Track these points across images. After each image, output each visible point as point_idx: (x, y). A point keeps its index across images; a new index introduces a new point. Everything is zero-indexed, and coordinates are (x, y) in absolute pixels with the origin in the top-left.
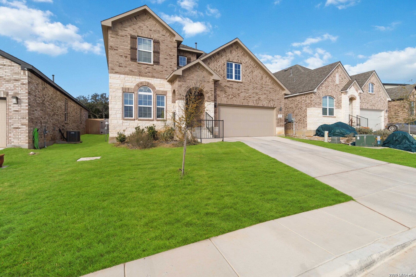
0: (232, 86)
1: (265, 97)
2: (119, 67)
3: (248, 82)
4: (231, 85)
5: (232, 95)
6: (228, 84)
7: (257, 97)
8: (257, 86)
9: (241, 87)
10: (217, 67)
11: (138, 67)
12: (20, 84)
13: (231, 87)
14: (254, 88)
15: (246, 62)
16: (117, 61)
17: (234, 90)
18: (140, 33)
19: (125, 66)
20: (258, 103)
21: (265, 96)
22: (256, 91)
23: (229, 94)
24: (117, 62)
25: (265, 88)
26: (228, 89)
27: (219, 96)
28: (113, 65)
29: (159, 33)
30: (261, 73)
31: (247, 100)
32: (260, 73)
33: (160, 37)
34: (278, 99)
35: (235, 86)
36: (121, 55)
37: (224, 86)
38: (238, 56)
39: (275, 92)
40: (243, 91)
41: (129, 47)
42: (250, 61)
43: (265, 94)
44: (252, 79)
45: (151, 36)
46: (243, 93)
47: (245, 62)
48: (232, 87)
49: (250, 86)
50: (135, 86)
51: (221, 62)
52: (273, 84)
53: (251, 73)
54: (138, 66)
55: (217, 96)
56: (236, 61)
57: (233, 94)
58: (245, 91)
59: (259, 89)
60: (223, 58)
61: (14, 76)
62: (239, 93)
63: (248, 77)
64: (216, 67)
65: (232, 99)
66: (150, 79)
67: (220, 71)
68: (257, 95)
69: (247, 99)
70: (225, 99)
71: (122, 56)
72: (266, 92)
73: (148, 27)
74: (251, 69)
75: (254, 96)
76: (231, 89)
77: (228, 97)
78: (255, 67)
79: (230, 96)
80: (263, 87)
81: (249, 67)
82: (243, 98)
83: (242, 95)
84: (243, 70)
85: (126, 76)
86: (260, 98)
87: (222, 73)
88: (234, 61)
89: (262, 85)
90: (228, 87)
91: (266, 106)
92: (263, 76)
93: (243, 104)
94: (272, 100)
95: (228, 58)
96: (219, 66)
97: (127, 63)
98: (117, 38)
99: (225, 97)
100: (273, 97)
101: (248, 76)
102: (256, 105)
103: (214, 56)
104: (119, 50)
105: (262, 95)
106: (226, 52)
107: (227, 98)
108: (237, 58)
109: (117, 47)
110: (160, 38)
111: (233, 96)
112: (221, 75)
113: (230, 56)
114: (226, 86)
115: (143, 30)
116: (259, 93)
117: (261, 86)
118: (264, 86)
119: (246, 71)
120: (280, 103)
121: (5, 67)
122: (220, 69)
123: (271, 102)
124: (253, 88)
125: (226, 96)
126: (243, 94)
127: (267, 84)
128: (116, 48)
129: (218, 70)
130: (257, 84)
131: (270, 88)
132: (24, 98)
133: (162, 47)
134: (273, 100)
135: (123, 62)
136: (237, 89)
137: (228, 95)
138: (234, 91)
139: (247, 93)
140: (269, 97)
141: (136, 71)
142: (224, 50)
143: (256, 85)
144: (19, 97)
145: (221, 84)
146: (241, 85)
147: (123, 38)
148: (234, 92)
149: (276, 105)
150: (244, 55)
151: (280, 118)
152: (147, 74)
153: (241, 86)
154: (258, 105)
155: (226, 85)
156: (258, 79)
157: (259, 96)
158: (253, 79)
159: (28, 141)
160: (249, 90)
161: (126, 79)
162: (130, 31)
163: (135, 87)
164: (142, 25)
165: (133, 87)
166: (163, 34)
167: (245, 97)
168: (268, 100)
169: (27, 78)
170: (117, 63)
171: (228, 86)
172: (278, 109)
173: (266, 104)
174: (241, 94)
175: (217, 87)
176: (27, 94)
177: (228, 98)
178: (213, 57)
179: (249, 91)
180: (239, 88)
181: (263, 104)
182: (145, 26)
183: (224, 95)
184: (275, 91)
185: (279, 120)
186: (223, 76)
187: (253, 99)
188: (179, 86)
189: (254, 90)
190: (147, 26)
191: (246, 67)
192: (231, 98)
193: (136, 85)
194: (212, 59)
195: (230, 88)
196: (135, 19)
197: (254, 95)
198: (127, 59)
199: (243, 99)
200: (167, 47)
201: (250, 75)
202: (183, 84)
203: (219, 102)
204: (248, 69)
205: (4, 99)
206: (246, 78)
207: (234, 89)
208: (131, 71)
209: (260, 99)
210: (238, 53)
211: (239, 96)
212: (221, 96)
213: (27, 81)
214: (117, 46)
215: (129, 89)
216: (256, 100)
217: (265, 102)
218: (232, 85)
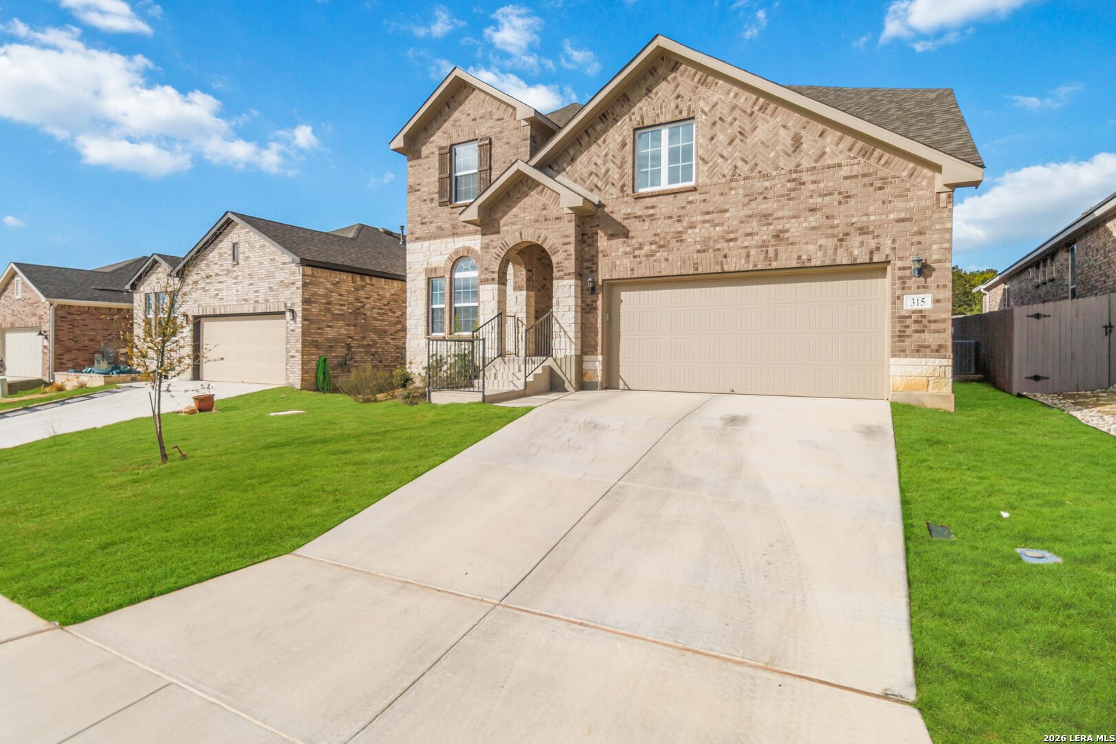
0: (651, 211)
1: (814, 224)
2: (421, 226)
3: (724, 180)
4: (647, 208)
5: (651, 244)
6: (638, 209)
7: (766, 233)
8: (767, 184)
9: (688, 206)
10: (599, 162)
11: (450, 216)
12: (295, 288)
13: (647, 216)
14: (751, 197)
15: (714, 106)
16: (419, 213)
17: (660, 222)
18: (455, 135)
19: (432, 220)
20: (771, 254)
21: (813, 220)
22: (764, 206)
23: (640, 240)
24: (419, 216)
25: (811, 187)
26: (634, 226)
27: (604, 256)
28: (412, 225)
29: (492, 118)
30: (790, 124)
31: (719, 250)
32: (784, 127)
33: (493, 127)
34: (903, 220)
35: (663, 210)
36: (425, 198)
37: (625, 219)
38: (678, 97)
39: (880, 188)
40: (700, 218)
41: (436, 178)
42: (732, 94)
43: (813, 210)
44: (740, 163)
45: (475, 133)
46: (699, 226)
47: (706, 109)
48: (652, 215)
49: (733, 192)
50: (447, 261)
51: (614, 140)
52: (864, 154)
53: (737, 141)
54: (451, 214)
55: (600, 255)
56: (669, 118)
57: (657, 239)
58: (707, 217)
59: (782, 196)
60: (619, 123)
61: (292, 278)
62: (680, 229)
63: (720, 160)
64: (596, 164)
65: (652, 256)
66: (472, 237)
67: (607, 171)
68: (770, 224)
69: (718, 246)
70: (627, 261)
71: (425, 200)
72: (820, 200)
73: (469, 115)
74: (737, 123)
75: (749, 230)
76: (647, 224)
77: (637, 253)
78: (756, 108)
79: (646, 248)
80: (803, 183)
81: (729, 119)
82: (699, 247)
83: (693, 236)
84: (700, 141)
85: (431, 242)
86: (787, 231)
87: (616, 176)
88: (662, 119)
89: (794, 176)
90: (636, 217)
91: (819, 264)
92: (803, 133)
93: (700, 271)
94: (860, 229)
95: (638, 119)
96: (606, 155)
97: (434, 213)
98: (420, 165)
99: (626, 253)
100: (867, 215)
101: (722, 156)
102: (760, 267)
103: (590, 131)
104: (422, 190)
105: (796, 217)
106: (628, 100)
107: (632, 256)
108: (673, 105)
109: (419, 184)
110: (494, 130)
111: (654, 247)
112: (613, 184)
113: (644, 109)
114: (628, 216)
115: (460, 126)
116: (780, 214)
117: (789, 181)
118: (806, 177)
119: (712, 138)
120: (916, 239)
121: (285, 266)
122: (610, 165)
123: (855, 239)
124: (746, 200)
125: (628, 249)
126: (697, 230)
127: (829, 162)
128: (418, 187)
129: (603, 171)
130: (766, 176)
131: (846, 178)
132: (298, 309)
133: (497, 150)
134: (863, 231)
135: (428, 214)
136: (670, 218)
137: (637, 246)
138: (662, 226)
139: (716, 225)
140: (836, 222)
141: (448, 226)
142: (625, 95)
143: (760, 185)
144: (295, 309)
145: (612, 212)
146: (691, 198)
147: (429, 159)
148: (659, 231)
149: (888, 251)
150: (703, 82)
151: (921, 311)
152: (466, 229)
153: (691, 202)
154: (775, 265)
155: (629, 214)
156: (772, 155)
157: (780, 227)
158: (746, 162)
159: (300, 378)
160: (726, 211)
161: (432, 247)
162: (438, 140)
163: (445, 264)
164: (459, 114)
165: (443, 265)
166: (499, 117)
167: (706, 240)
168: (833, 236)
169: (301, 277)
170: (419, 218)
171: (639, 213)
172: (904, 268)
173: (820, 254)
174: (690, 231)
175: (598, 226)
176: (301, 304)
177: (635, 257)
178: (586, 132)
179: (727, 215)
180: (682, 212)
181: (799, 258)
182: (465, 116)
183: (621, 250)
184: (878, 184)
185: (908, 322)
186: (619, 185)
187: (746, 244)
188: (484, 248)
189: (753, 205)
190: (469, 112)
191: (714, 123)
192: (647, 256)
193: (448, 258)
194: (583, 143)
195: (644, 220)
196: (447, 109)
197: (754, 225)
198: (433, 205)
199: (699, 251)
200: (507, 146)
201: (730, 149)
202: (492, 241)
203: (604, 272)
204: (723, 131)
205: (283, 313)
206: (711, 170)
207: (659, 219)
208: (440, 228)
209: (786, 235)
210: (677, 86)
211: (682, 241)
212: (613, 254)
213: (301, 283)
214: (419, 182)
215: (436, 269)
216: (764, 245)
217: (811, 247)
218: (653, 207)
